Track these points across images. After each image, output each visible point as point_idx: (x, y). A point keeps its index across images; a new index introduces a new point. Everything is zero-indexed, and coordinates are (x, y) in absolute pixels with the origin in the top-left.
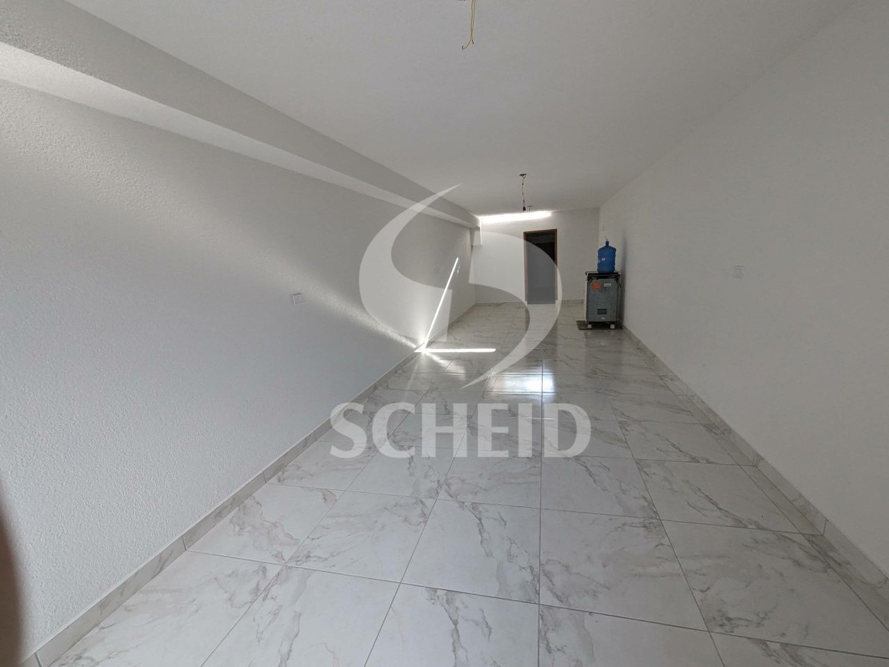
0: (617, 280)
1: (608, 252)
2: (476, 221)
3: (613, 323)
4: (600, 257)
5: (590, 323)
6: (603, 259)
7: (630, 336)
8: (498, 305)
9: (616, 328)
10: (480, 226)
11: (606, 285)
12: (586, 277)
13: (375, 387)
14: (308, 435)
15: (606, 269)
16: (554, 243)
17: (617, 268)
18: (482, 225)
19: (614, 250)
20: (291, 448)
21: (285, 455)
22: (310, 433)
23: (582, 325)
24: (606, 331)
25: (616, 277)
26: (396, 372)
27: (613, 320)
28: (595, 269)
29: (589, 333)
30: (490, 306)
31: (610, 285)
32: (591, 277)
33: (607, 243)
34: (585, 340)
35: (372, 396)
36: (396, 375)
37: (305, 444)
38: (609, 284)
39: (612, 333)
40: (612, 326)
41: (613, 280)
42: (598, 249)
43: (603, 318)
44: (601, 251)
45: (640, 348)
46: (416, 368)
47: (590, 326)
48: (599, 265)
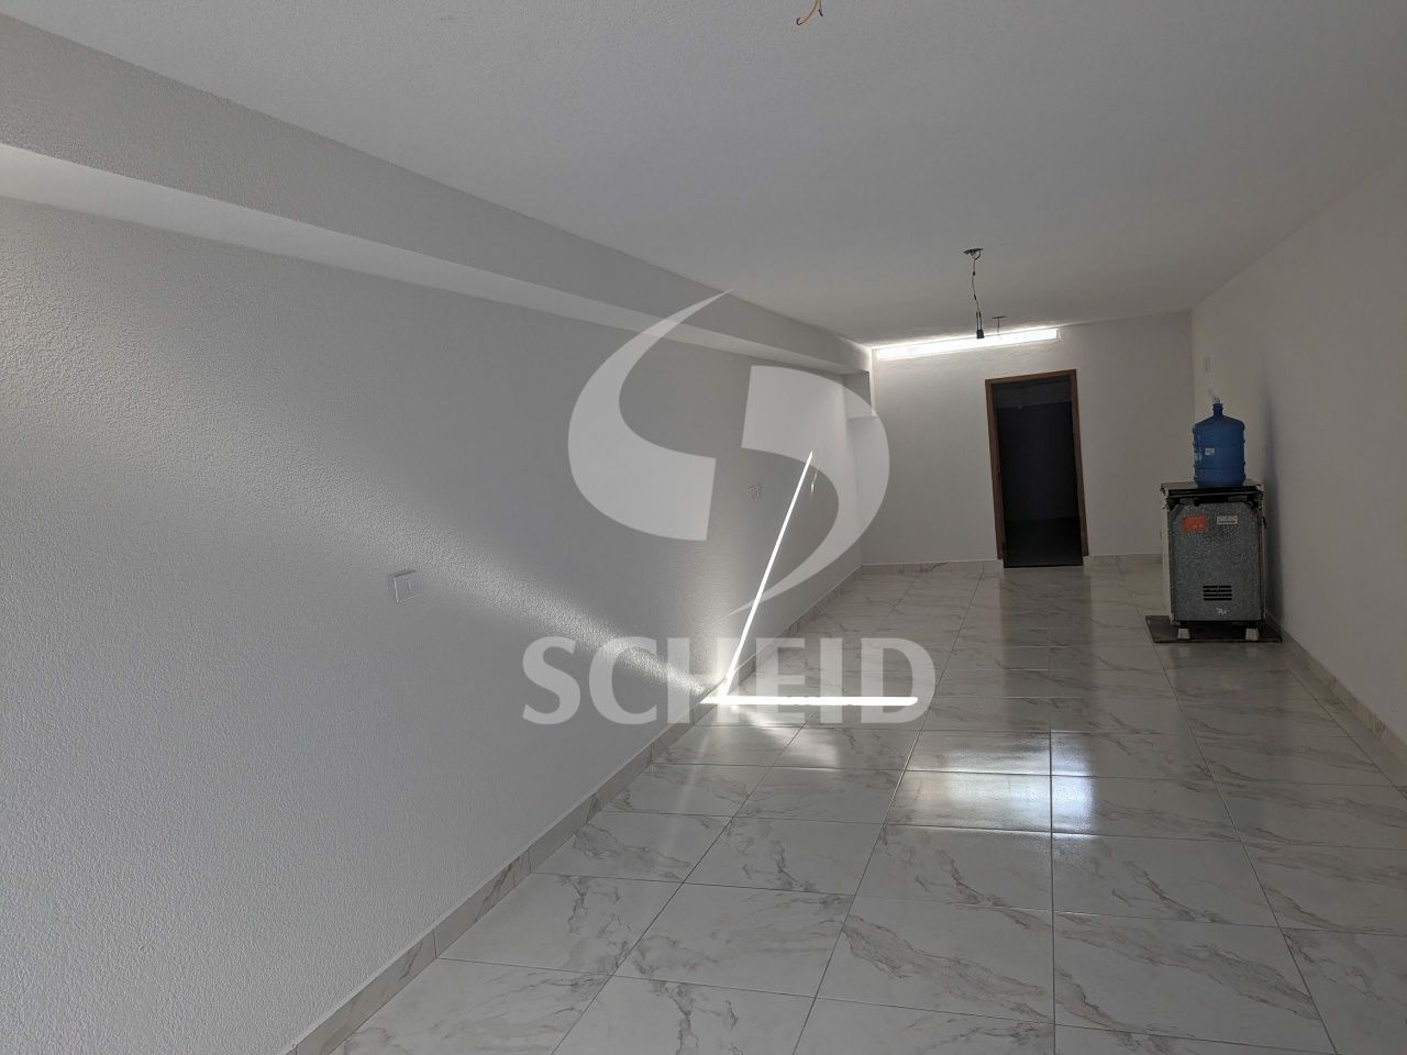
0: (1255, 506)
1: (1220, 432)
2: (859, 357)
3: (1252, 624)
4: (1199, 446)
5: (1184, 624)
6: (1209, 452)
7: (1304, 661)
8: (924, 570)
9: (1262, 638)
10: (869, 367)
11: (1221, 520)
12: (1163, 498)
13: (595, 805)
14: (414, 943)
15: (1218, 478)
16: (1070, 404)
17: (1253, 474)
18: (877, 365)
19: (1240, 426)
20: (371, 979)
21: (354, 1000)
22: (418, 940)
23: (1162, 630)
24: (1235, 646)
25: (1251, 498)
26: (649, 762)
27: (1250, 618)
28: (1186, 477)
29: (1184, 651)
30: (901, 572)
31: (1235, 519)
32: (1176, 499)
33: (1218, 408)
34: (1171, 673)
35: (584, 829)
36: (653, 768)
37: (408, 967)
38: (1231, 517)
39: (1252, 651)
40: (1252, 634)
41: (1241, 507)
42: (1192, 426)
43: (1221, 612)
44: (1200, 429)
45: (1335, 698)
46: (703, 749)
47: (1184, 633)
48: (1198, 466)
